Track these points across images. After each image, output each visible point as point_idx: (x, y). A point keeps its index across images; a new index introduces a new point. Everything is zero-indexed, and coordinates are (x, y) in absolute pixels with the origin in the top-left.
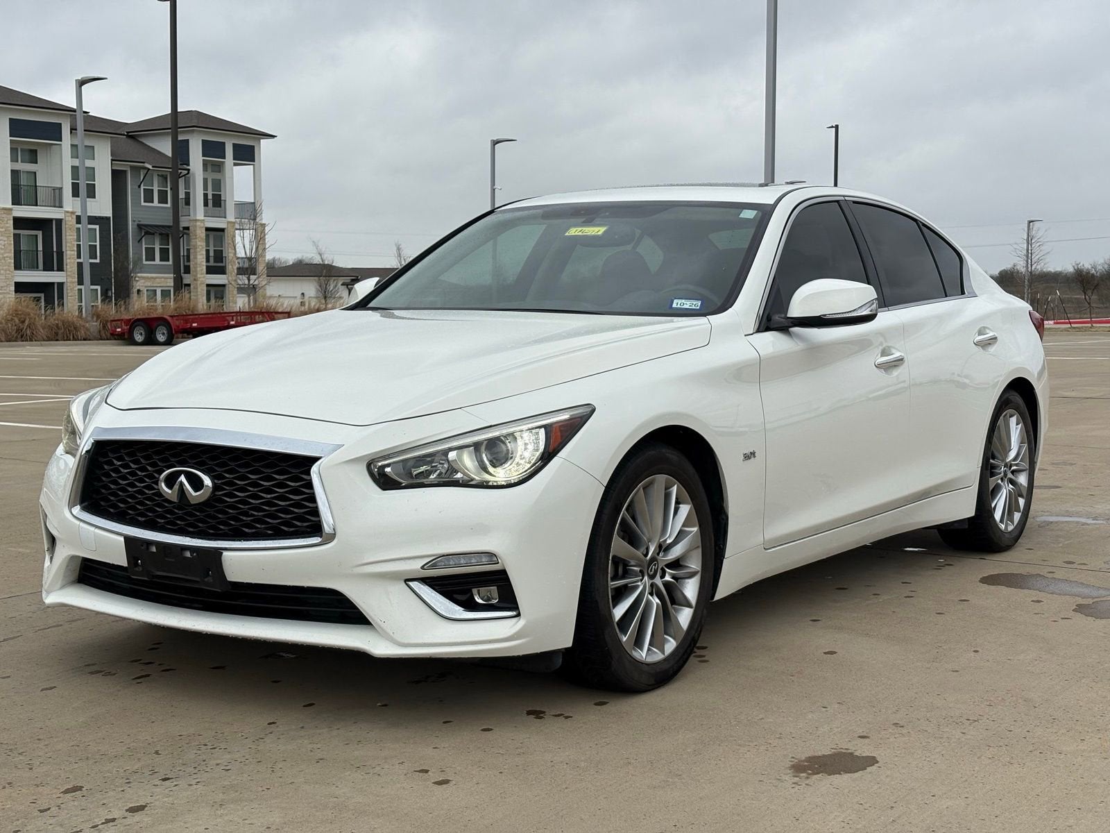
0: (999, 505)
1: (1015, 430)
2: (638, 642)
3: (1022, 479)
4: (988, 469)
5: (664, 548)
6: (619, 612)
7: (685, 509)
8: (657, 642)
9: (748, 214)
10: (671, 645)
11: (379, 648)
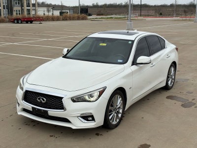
0: (169, 82)
1: (173, 69)
2: (113, 121)
3: (173, 77)
4: (168, 77)
5: (117, 106)
6: (110, 118)
7: (120, 99)
8: (116, 120)
9: (130, 42)
10: (118, 120)
11: (74, 128)
